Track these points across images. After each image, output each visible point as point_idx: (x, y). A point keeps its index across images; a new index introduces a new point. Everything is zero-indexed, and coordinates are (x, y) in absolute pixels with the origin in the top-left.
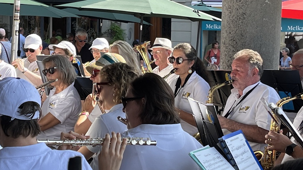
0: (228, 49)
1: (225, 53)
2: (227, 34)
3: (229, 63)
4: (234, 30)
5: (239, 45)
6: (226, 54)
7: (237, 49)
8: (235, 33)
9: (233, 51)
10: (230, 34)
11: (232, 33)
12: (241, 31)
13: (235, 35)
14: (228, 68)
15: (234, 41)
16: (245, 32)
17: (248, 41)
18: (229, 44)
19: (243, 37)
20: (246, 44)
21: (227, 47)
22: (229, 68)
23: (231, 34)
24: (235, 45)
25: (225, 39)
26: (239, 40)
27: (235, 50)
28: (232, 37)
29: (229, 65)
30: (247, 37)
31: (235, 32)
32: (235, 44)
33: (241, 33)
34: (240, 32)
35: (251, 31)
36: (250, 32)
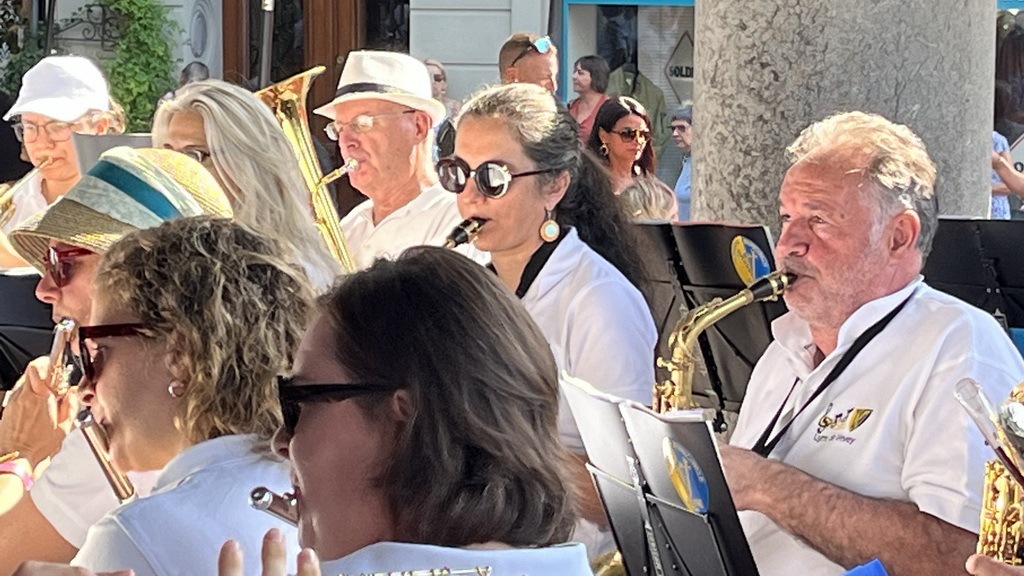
0: (734, 107)
1: (720, 128)
2: (728, 31)
3: (739, 180)
4: (761, 10)
5: (790, 87)
6: (726, 134)
7: (781, 108)
8: (766, 30)
9: (761, 118)
10: (743, 35)
11: (752, 26)
12: (799, 16)
13: (766, 36)
14: (734, 205)
15: (763, 66)
16: (820, 20)
17: (833, 70)
18: (739, 81)
19: (810, 48)
20: (826, 83)
21: (727, 102)
22: (739, 205)
23: (747, 32)
24: (767, 88)
25: (716, 57)
26: (791, 63)
27: (767, 116)
28: (754, 45)
29: (741, 191)
30: (833, 43)
31: (770, 23)
32: (767, 83)
33: (801, 25)
34: (794, 20)
35: (847, 16)
36: (844, 21)
